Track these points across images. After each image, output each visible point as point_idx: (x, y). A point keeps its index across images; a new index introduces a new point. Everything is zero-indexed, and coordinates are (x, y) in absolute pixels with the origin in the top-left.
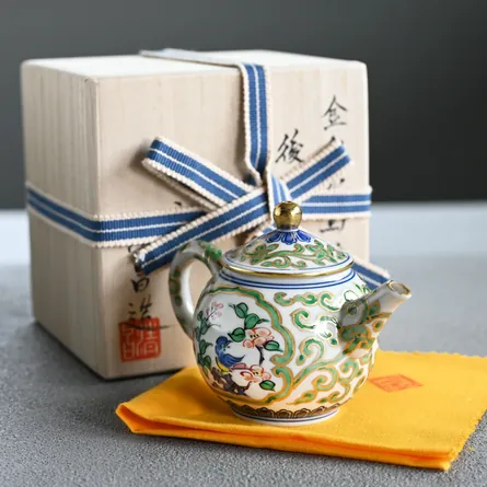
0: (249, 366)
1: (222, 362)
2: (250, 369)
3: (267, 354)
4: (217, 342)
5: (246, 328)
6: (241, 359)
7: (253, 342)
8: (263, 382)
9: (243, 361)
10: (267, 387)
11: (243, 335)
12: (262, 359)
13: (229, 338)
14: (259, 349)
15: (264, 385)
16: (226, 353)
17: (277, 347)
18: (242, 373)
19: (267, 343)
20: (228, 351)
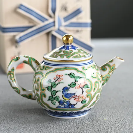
0: (78, 96)
1: (66, 97)
2: (79, 97)
3: (85, 90)
4: (63, 89)
5: (75, 82)
6: (74, 94)
7: (79, 86)
8: (83, 101)
9: (76, 94)
10: (84, 102)
11: (75, 84)
12: (83, 92)
13: (69, 87)
14: (82, 88)
15: (83, 102)
16: (67, 93)
17: (88, 87)
18: (75, 99)
19: (84, 86)
20: (69, 92)
